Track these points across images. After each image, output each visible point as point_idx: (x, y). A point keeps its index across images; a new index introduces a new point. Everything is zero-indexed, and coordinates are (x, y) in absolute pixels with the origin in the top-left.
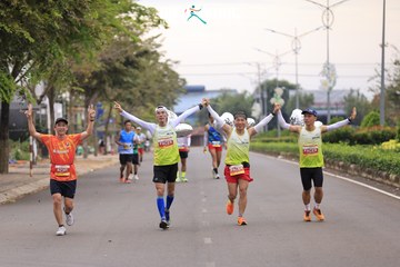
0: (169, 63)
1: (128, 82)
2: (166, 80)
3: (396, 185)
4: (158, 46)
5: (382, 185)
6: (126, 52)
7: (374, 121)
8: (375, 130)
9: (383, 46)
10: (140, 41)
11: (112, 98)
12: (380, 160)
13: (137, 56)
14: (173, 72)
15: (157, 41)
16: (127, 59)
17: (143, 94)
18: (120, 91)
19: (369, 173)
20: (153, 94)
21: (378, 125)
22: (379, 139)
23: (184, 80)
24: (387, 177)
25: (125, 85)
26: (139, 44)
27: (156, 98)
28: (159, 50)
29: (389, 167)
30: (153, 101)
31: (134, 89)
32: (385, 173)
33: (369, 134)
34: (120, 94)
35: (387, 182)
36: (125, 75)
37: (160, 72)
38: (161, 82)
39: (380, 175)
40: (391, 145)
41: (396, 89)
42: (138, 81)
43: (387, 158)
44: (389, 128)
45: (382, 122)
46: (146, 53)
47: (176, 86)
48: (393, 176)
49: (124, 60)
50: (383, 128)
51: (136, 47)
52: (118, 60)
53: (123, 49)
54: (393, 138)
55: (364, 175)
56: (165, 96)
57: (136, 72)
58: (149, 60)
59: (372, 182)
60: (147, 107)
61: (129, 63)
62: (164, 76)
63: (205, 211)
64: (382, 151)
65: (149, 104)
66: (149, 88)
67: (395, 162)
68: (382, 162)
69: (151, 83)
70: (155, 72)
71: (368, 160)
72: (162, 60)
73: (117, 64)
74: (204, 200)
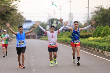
0: (20, 13)
1: (7, 19)
2: (20, 18)
3: (94, 51)
4: (17, 7)
5: (89, 51)
6: (6, 9)
7: (85, 31)
8: (86, 34)
9: (88, 7)
10: (11, 6)
11: (2, 24)
12: (88, 43)
13: (10, 10)
14: (21, 16)
15: (16, 6)
16: (7, 11)
17: (12, 23)
18: (5, 22)
19: (85, 47)
20: (15, 22)
21: (87, 32)
22: (87, 37)
23: (25, 18)
24: (91, 49)
25: (6, 20)
26: (11, 7)
27: (16, 24)
28: (17, 9)
29: (91, 45)
30: (15, 25)
31: (9, 21)
32: (90, 48)
33: (84, 35)
34: (4, 23)
35: (91, 50)
36: (6, 17)
37: (17, 16)
38: (18, 19)
39: (88, 48)
40: (91, 38)
41: (91, 21)
42: (11, 18)
43: (91, 43)
44: (90, 33)
45: (88, 31)
46: (13, 10)
47: (22, 20)
48: (92, 49)
49: (5, 12)
50: (88, 33)
51: (10, 8)
52: (4, 12)
53: (5, 8)
54: (91, 36)
55: (83, 48)
56: (19, 23)
57: (10, 16)
58: (14, 11)
59: (86, 50)
60: (13, 27)
61: (7, 12)
62: (19, 17)
63: (33, 60)
64: (89, 40)
65: (14, 26)
66: (14, 21)
67: (93, 44)
68: (89, 44)
69: (15, 19)
70: (16, 16)
71: (84, 43)
72: (18, 12)
73: (3, 13)
74: (32, 57)
